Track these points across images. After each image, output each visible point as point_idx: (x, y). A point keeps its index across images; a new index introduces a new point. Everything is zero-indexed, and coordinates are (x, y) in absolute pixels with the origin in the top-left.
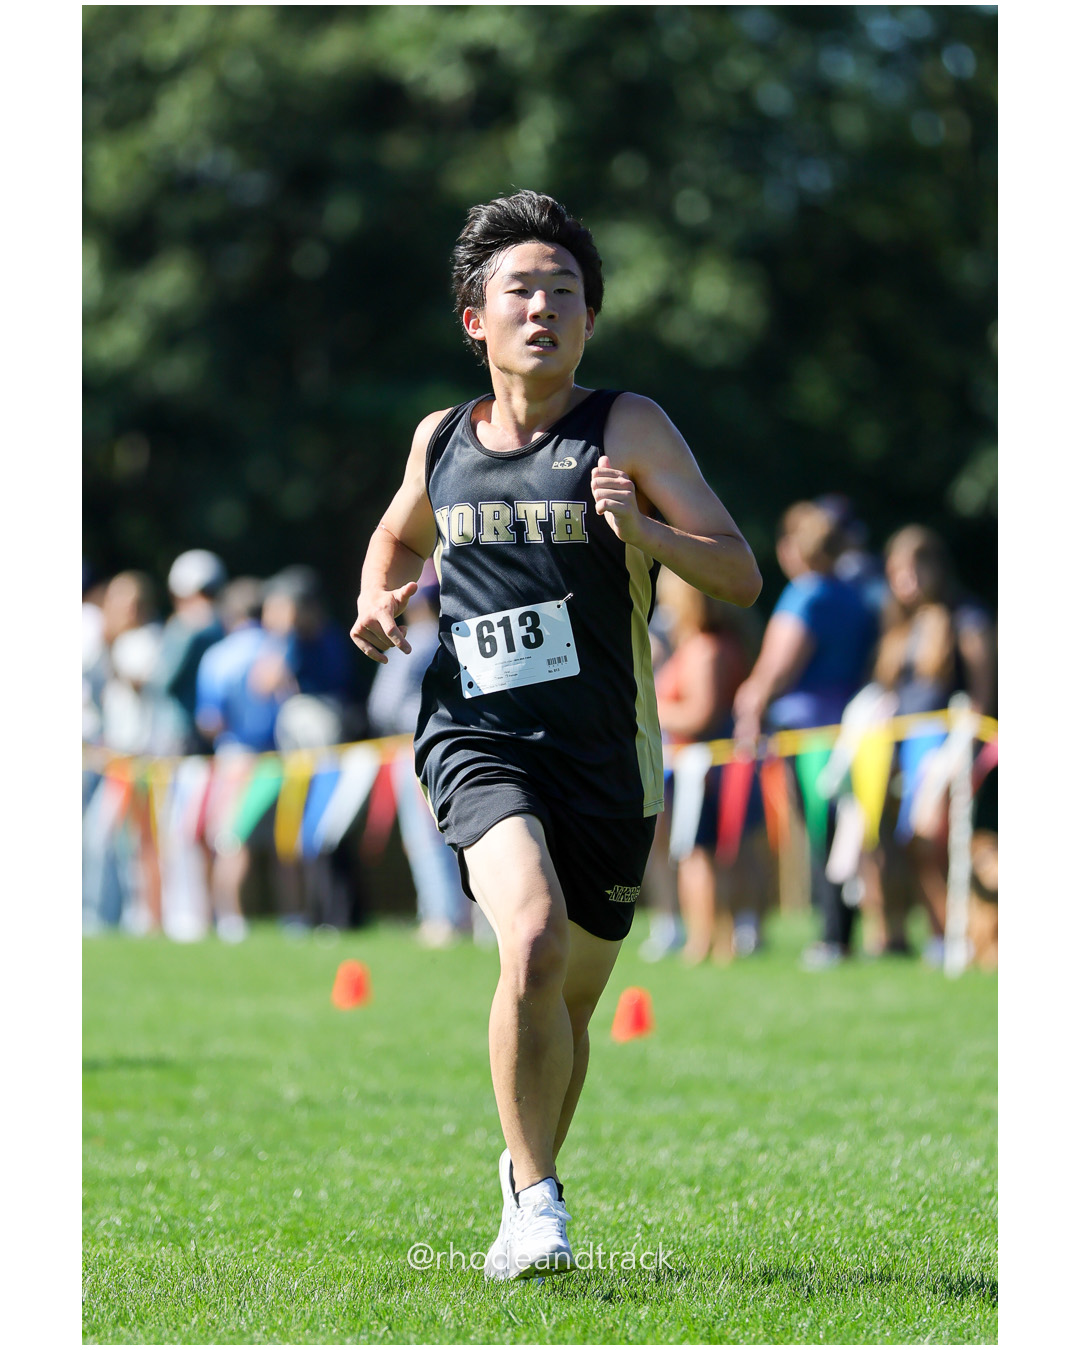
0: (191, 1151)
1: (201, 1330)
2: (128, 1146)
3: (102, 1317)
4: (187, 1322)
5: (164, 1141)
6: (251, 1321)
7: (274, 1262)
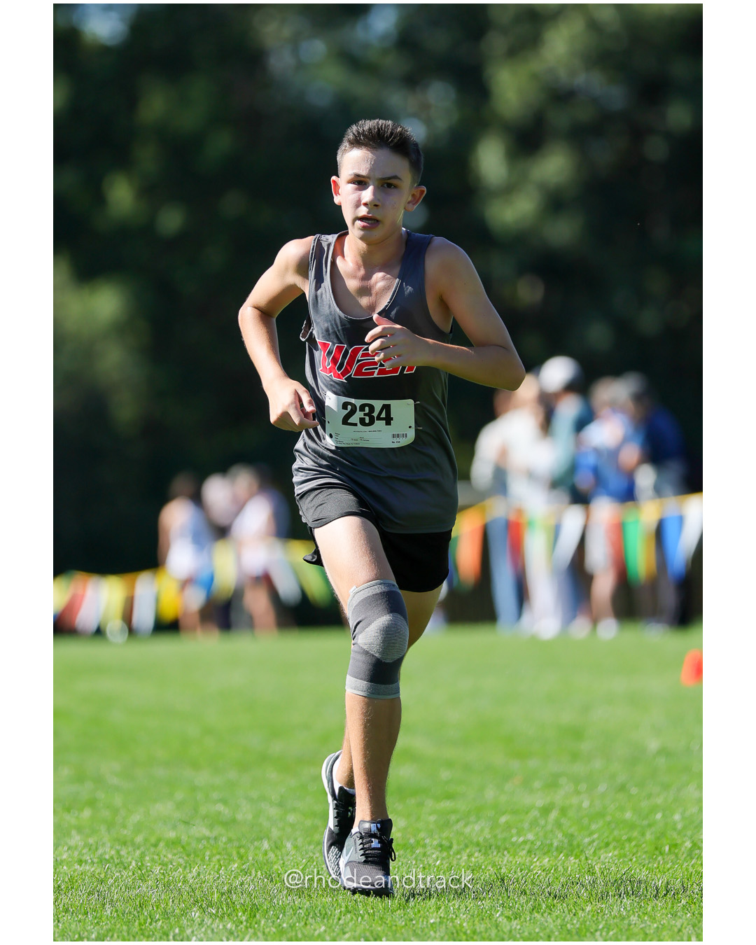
0: (583, 787)
1: (593, 916)
2: (537, 784)
3: (522, 906)
4: (583, 910)
5: (563, 781)
6: (628, 909)
7: (644, 866)
